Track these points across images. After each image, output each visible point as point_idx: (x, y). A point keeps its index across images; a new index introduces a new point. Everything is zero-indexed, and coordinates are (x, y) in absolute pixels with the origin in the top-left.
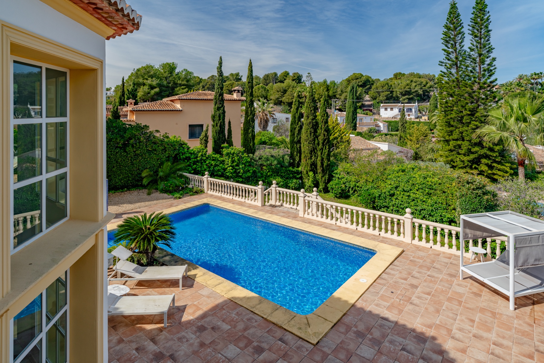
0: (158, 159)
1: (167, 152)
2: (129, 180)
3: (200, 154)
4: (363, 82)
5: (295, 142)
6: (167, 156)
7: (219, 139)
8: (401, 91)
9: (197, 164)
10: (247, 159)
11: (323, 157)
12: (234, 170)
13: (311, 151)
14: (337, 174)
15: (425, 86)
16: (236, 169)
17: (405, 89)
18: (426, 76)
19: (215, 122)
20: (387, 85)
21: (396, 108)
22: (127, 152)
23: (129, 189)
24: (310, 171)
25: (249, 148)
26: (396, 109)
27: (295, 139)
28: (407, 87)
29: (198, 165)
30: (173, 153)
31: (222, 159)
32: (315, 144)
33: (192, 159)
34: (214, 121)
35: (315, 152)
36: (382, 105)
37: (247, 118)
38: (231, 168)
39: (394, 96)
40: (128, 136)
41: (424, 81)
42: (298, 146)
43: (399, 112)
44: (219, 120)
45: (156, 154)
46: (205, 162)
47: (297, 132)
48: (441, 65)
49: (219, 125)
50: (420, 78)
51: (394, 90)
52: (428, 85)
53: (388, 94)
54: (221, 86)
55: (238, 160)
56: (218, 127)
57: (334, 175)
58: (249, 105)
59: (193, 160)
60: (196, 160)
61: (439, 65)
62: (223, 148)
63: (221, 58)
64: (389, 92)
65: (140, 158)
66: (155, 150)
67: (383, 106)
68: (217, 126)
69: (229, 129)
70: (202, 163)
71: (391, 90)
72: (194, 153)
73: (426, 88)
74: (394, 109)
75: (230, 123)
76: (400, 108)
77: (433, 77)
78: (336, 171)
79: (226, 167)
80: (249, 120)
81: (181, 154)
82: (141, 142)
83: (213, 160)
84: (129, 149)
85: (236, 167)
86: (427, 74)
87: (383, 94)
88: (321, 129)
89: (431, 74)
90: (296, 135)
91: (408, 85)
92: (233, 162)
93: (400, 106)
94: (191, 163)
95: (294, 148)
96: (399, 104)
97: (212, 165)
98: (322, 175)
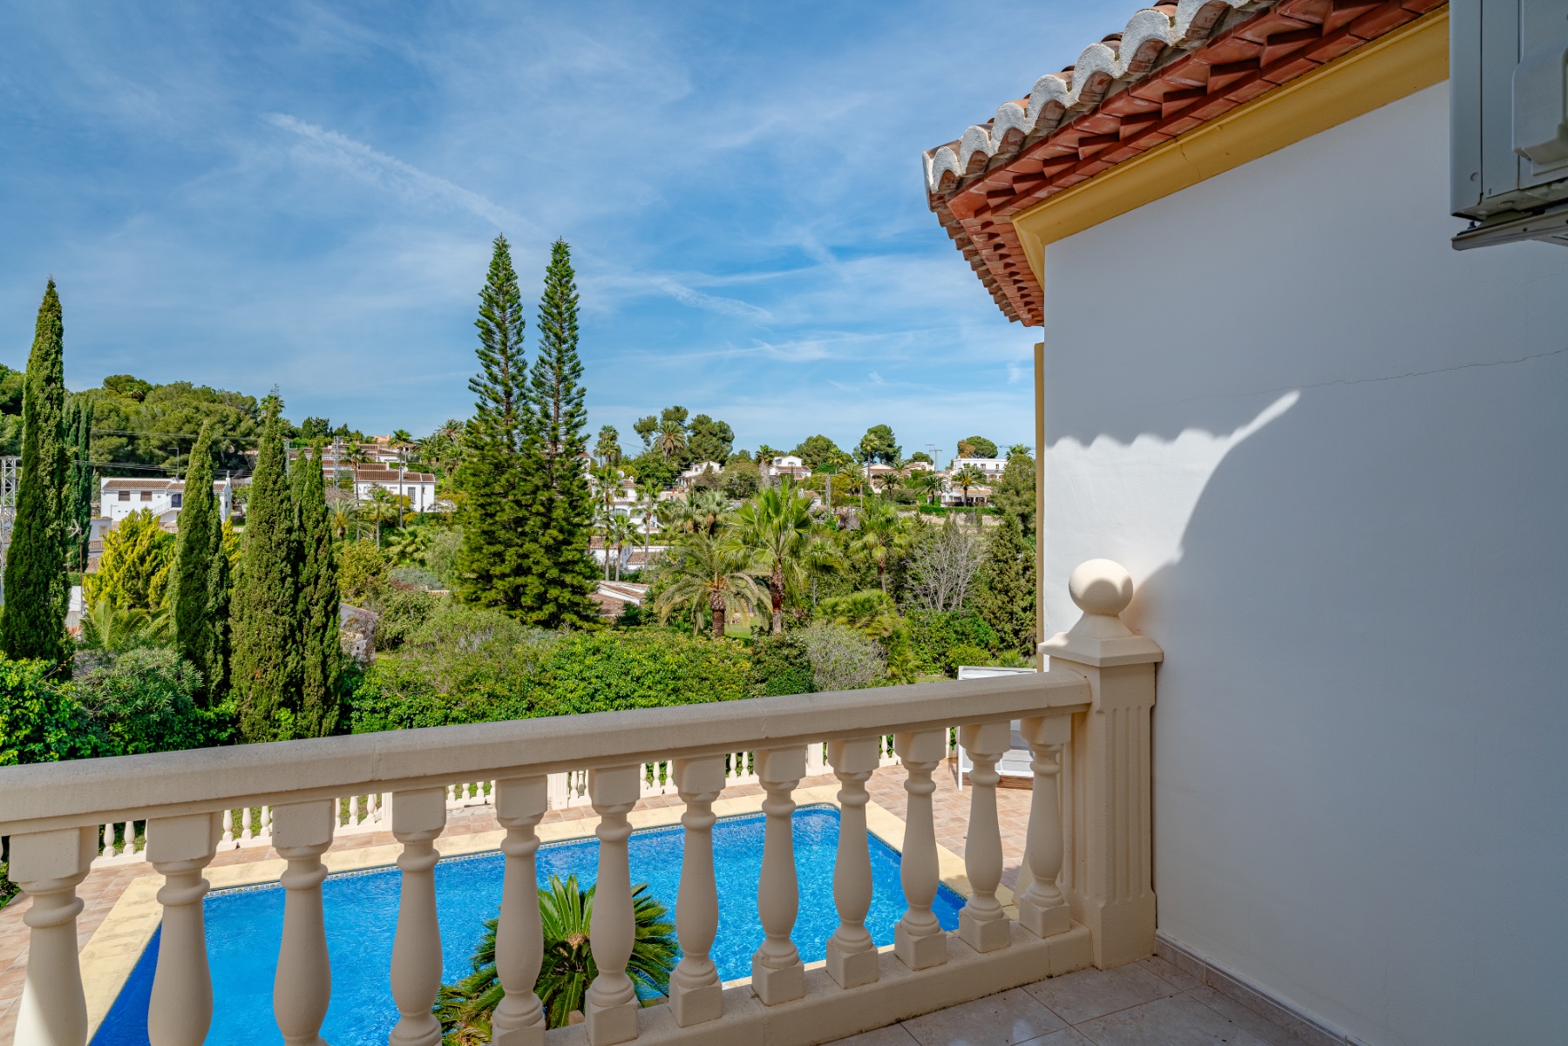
4: (10, 394)
5: (206, 615)
8: (165, 438)
11: (327, 651)
13: (285, 639)
14: (363, 697)
15: (233, 429)
17: (181, 434)
18: (232, 399)
20: (113, 414)
21: (162, 492)
24: (281, 705)
26: (163, 496)
27: (210, 604)
28: (187, 427)
32: (295, 613)
35: (294, 642)
36: (105, 481)
39: (140, 452)
41: (232, 412)
42: (219, 628)
43: (174, 504)
47: (216, 579)
48: (475, 390)
50: (214, 401)
51: (138, 432)
52: (243, 427)
53: (122, 446)
57: (355, 704)
58: (52, 474)
61: (470, 388)
64: (124, 440)
67: (109, 485)
71: (129, 432)
73: (237, 434)
74: (154, 496)
76: (178, 491)
77: (250, 403)
78: (360, 692)
86: (234, 391)
87: (100, 442)
88: (316, 561)
89: (244, 395)
90: (211, 588)
91: (189, 422)
93: (174, 486)
95: (206, 637)
96: (173, 481)
98: (321, 712)
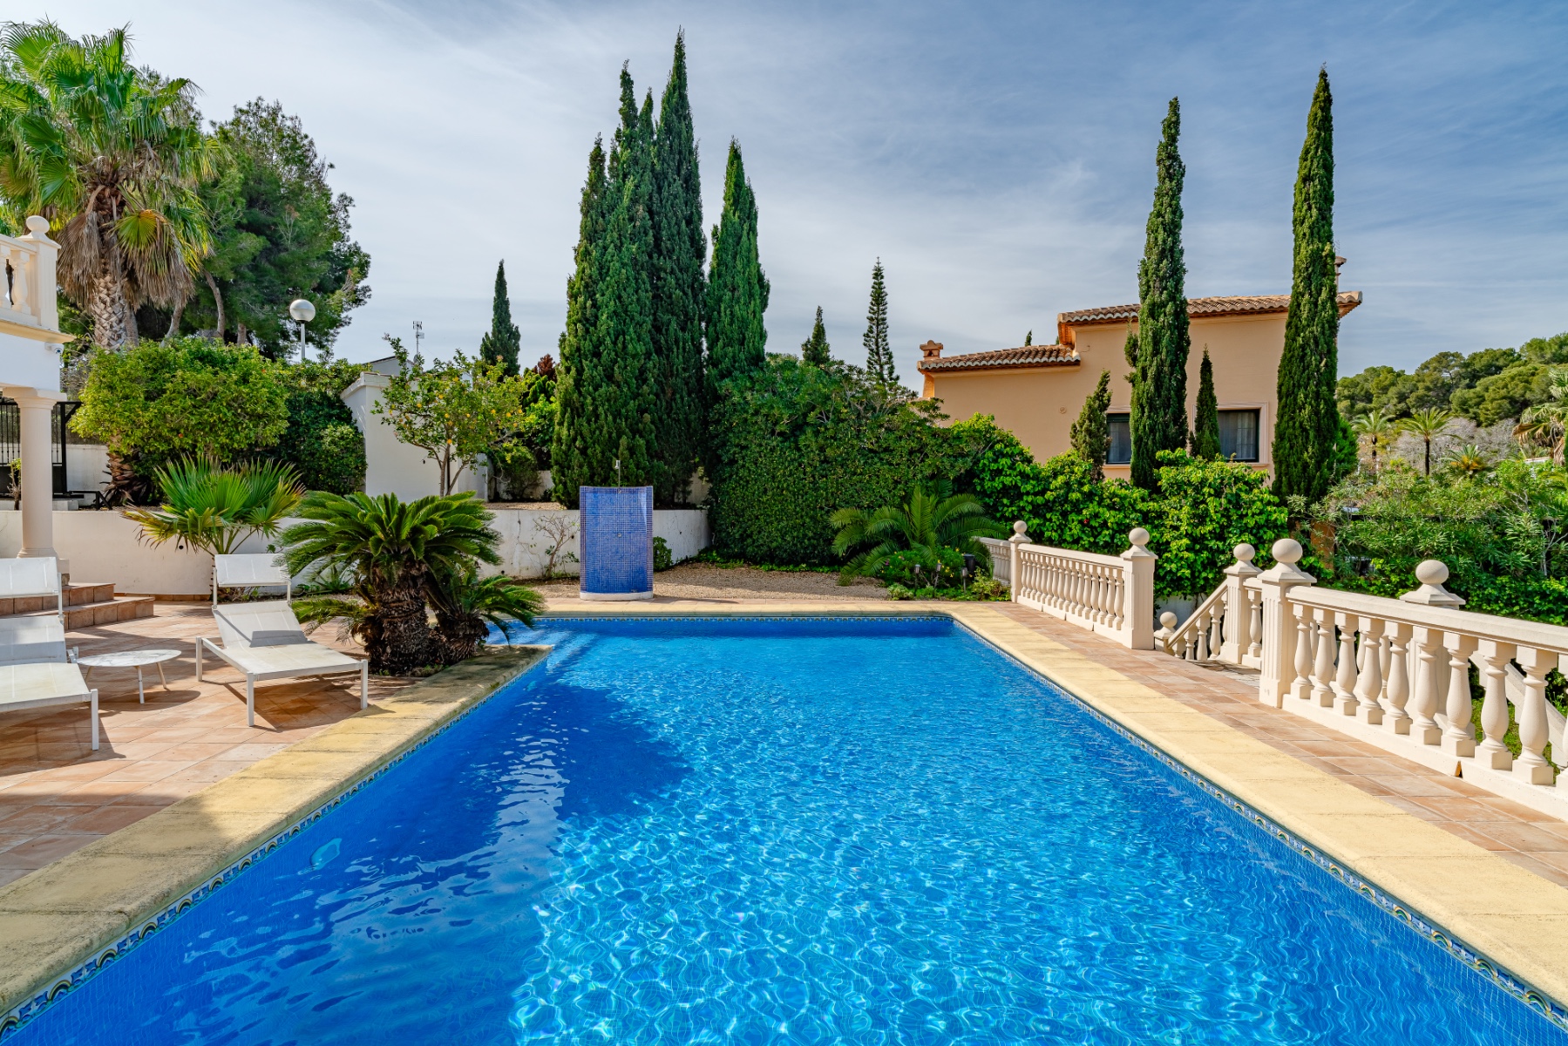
0: (896, 482)
1: (928, 461)
2: (805, 535)
3: (1061, 479)
6: (928, 472)
7: (1152, 430)
9: (1048, 516)
10: (1270, 514)
12: (1205, 554)
16: (1210, 550)
19: (1140, 365)
22: (799, 449)
23: (812, 568)
25: (1295, 471)
29: (1050, 520)
30: (952, 466)
31: (1152, 505)
33: (1028, 493)
34: (1134, 360)
37: (1294, 340)
38: (1185, 541)
40: (802, 398)
44: (1156, 352)
45: (891, 464)
46: (1079, 512)
49: (1151, 373)
54: (1168, 217)
55: (1226, 514)
56: (1149, 381)
59: (1030, 498)
60: (1040, 499)
62: (1159, 465)
63: (1175, 106)
65: (840, 471)
66: (886, 450)
68: (1144, 377)
69: (1202, 391)
70: (1064, 514)
72: (1037, 477)
75: (1206, 367)
79: (1167, 536)
80: (1303, 347)
81: (987, 476)
82: (843, 421)
83: (1111, 507)
84: (807, 438)
85: (1212, 544)
92: (1202, 519)
94: (1023, 508)
97: (1104, 525)
